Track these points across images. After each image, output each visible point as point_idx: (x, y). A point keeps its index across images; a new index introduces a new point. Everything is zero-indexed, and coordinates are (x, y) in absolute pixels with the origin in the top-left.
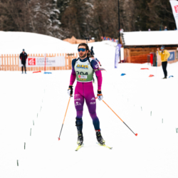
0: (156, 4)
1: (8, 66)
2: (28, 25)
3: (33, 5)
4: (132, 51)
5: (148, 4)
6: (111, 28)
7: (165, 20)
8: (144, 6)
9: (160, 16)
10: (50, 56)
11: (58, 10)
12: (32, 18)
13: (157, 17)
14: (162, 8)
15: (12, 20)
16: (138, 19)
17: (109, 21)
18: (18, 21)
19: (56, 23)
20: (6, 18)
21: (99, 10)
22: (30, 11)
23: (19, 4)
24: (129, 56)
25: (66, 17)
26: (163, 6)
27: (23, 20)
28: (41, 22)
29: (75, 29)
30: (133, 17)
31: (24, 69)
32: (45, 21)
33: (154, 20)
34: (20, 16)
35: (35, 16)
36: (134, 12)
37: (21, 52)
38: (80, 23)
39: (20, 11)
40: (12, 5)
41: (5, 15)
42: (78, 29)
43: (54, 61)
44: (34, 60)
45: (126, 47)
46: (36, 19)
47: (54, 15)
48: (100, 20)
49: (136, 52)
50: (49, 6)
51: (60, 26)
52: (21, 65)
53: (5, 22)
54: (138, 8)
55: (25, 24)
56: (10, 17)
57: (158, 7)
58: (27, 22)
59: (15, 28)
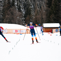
1: (9, 32)
3: (17, 17)
4: (45, 29)
8: (49, 17)
9: (54, 20)
10: (22, 30)
12: (16, 20)
13: (53, 20)
14: (54, 18)
16: (47, 21)
17: (39, 21)
18: (12, 21)
19: (24, 22)
21: (36, 18)
23: (13, 16)
24: (45, 30)
25: (27, 20)
32: (20, 21)
34: (13, 20)
39: (13, 18)
41: (9, 19)
43: (23, 31)
44: (17, 31)
46: (18, 21)
47: (23, 20)
48: (36, 21)
49: (47, 29)
53: (9, 21)
55: (15, 22)
56: (10, 20)
57: (53, 17)
59: (12, 23)
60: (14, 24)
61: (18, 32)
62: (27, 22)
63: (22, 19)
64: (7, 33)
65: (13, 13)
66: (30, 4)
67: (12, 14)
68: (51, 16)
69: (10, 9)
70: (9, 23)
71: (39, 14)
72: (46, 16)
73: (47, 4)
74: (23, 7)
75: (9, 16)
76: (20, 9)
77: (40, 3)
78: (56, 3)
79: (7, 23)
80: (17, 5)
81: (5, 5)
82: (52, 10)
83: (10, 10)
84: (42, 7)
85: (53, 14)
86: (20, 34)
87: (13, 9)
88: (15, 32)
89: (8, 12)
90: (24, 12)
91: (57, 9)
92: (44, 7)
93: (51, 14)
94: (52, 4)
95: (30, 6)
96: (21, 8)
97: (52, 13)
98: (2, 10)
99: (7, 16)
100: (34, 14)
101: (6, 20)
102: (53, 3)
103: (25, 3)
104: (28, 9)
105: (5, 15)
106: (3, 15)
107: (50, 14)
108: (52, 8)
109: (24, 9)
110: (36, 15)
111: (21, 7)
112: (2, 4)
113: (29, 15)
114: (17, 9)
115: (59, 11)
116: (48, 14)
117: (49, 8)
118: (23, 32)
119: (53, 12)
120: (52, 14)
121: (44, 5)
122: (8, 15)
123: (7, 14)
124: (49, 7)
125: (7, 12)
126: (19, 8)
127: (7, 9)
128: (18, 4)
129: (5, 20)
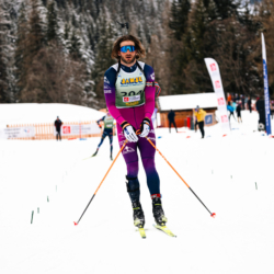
0: (193, 70)
1: (43, 135)
2: (62, 98)
3: (67, 77)
5: (185, 70)
7: (202, 86)
8: (180, 72)
9: (196, 83)
10: (85, 124)
11: (93, 82)
12: (66, 90)
13: (193, 83)
14: (198, 74)
15: (46, 93)
16: (174, 87)
18: (52, 93)
19: (91, 95)
20: (40, 91)
22: (63, 83)
23: (53, 75)
24: (166, 121)
26: (199, 72)
27: (57, 93)
28: (76, 94)
30: (169, 85)
31: (59, 137)
32: (80, 93)
33: (190, 86)
34: (54, 88)
35: (70, 88)
36: (169, 79)
37: (55, 119)
39: (54, 83)
40: (46, 78)
41: (39, 88)
43: (89, 129)
44: (69, 128)
45: (162, 112)
46: (71, 91)
47: (89, 87)
50: (83, 78)
51: (95, 98)
52: (55, 133)
53: (39, 95)
54: (174, 75)
55: (60, 96)
56: (44, 89)
57: (194, 73)
59: (49, 100)
60: (58, 102)
61: (72, 134)
63: (87, 85)
64: (33, 138)
65: (54, 64)
66: (110, 30)
67: (50, 67)
68: (185, 68)
69: (41, 50)
70: (39, 101)
72: (168, 69)
73: (171, 25)
74: (87, 40)
75: (38, 78)
76: (78, 51)
77: (145, 25)
78: (203, 20)
79: (32, 101)
80: (66, 36)
81: (24, 38)
82: (190, 46)
83: (43, 55)
84: (154, 38)
85: (193, 61)
87: (51, 52)
89: (35, 62)
90: (91, 61)
91: (208, 43)
92: (160, 37)
93: (187, 62)
94: (186, 26)
95: (111, 37)
96: (79, 44)
97: (189, 58)
98: (12, 54)
99: (32, 77)
101: (29, 89)
102: (190, 20)
103: (94, 26)
104: (103, 47)
105: (26, 74)
106: (17, 74)
107: (184, 60)
108: (188, 41)
109: (93, 49)
111: (81, 41)
112: (12, 33)
114: (68, 51)
115: (212, 50)
116: (177, 62)
117: (179, 39)
118: (89, 132)
119: (194, 54)
120: (191, 62)
121: (161, 30)
122: (35, 71)
123: (30, 69)
124: (178, 37)
125: (31, 63)
126: (74, 45)
127: (32, 51)
128: (67, 30)
129: (25, 90)
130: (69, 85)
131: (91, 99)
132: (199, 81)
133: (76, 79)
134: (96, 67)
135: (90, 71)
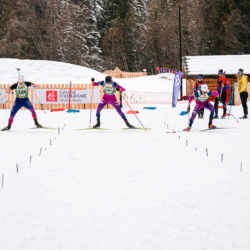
0: (235, 23)
2: (55, 52)
3: (63, 24)
6: (171, 57)
8: (218, 25)
9: (240, 40)
12: (60, 43)
13: (236, 41)
14: (243, 29)
15: (33, 45)
16: (209, 45)
17: (168, 47)
18: (40, 46)
19: (95, 51)
20: (25, 43)
21: (155, 31)
22: (58, 33)
23: (43, 22)
25: (109, 42)
26: (244, 26)
27: (48, 46)
28: (74, 49)
29: (121, 58)
30: (202, 42)
33: (231, 45)
34: (45, 39)
35: (65, 41)
36: (202, 34)
38: (127, 50)
39: (44, 33)
40: (34, 25)
41: (24, 38)
42: (124, 58)
43: (84, 96)
47: (92, 40)
48: (156, 47)
50: (85, 27)
51: (100, 55)
53: (23, 47)
55: (51, 51)
56: (30, 40)
57: (237, 26)
58: (54, 49)
59: (37, 56)
60: (48, 59)
61: (62, 101)
62: (110, 48)
65: (45, 8)
67: (40, 11)
68: (225, 19)
70: (23, 56)
71: (168, 13)
72: (202, 20)
75: (23, 24)
85: (237, 10)
86: (70, 111)
88: (45, 102)
89: (19, 2)
90: (98, 6)
93: (229, 11)
99: (15, 22)
100: (148, 14)
101: (10, 40)
107: (224, 9)
110: (155, 16)
113: (123, 16)
116: (214, 11)
120: (232, 12)
122: (20, 15)
123: (13, 12)
129: (5, 40)
130: (64, 36)
131: (94, 57)
132: (243, 38)
133: (75, 29)
134: (104, 14)
135: (95, 19)
